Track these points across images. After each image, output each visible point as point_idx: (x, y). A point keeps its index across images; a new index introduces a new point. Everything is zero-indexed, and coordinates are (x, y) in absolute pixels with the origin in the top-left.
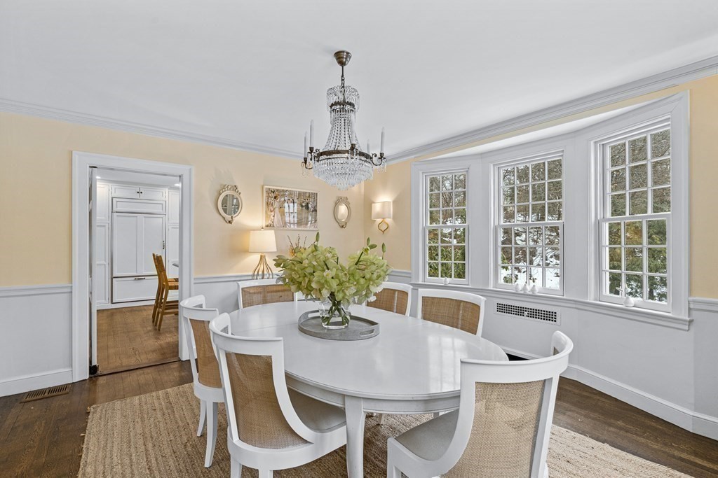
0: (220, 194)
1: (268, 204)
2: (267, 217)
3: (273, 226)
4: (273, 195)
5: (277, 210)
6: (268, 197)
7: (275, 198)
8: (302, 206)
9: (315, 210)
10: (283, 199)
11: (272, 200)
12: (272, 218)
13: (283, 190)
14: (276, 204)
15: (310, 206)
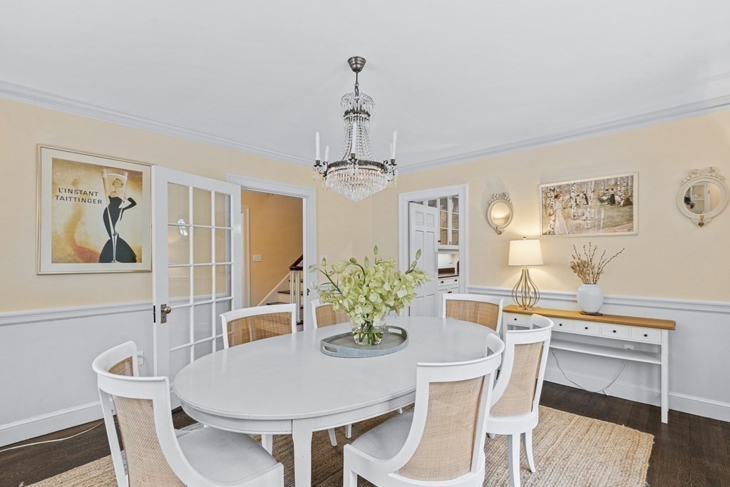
0: (490, 204)
1: (545, 207)
2: (543, 223)
3: (554, 234)
4: (553, 194)
5: (559, 213)
6: (547, 197)
7: (556, 197)
8: (602, 201)
9: (628, 202)
10: (567, 197)
11: (552, 201)
12: (552, 223)
13: (568, 185)
14: (558, 205)
15: (617, 198)
